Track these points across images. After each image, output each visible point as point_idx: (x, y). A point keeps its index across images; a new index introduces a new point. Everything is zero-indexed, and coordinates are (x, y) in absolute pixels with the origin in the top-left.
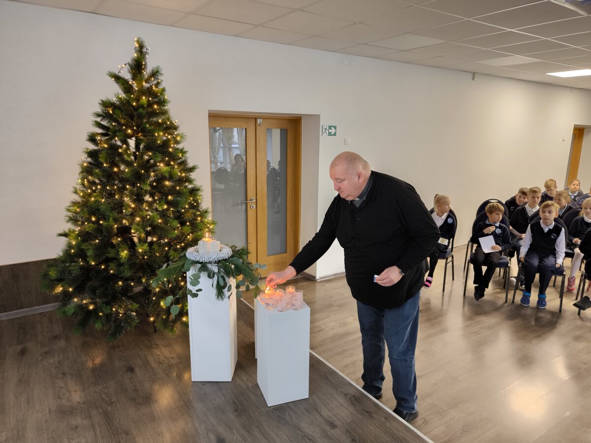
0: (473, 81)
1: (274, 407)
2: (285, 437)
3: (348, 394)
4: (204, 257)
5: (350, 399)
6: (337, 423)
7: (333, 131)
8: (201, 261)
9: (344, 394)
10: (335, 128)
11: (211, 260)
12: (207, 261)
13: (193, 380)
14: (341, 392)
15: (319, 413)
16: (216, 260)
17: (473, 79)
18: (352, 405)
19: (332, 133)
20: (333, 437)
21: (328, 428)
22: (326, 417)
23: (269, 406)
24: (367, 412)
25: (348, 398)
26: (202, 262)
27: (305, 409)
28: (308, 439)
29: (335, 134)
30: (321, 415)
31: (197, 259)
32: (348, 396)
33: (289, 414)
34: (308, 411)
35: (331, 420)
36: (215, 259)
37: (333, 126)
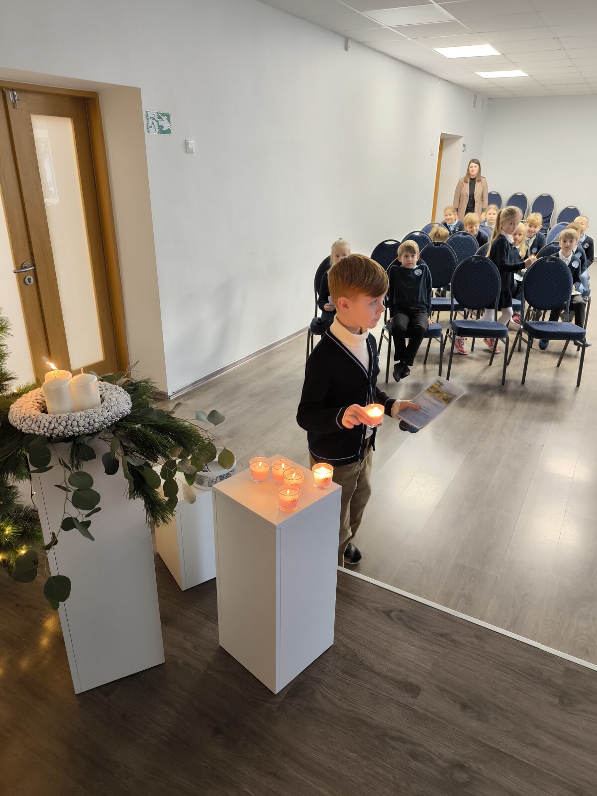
0: (345, 51)
1: (286, 692)
2: (352, 755)
3: (391, 611)
4: (75, 423)
5: (400, 619)
6: (414, 679)
7: (165, 123)
8: (70, 433)
9: (384, 612)
10: (168, 116)
11: (97, 425)
12: (87, 431)
13: (77, 692)
14: (377, 610)
15: (372, 671)
16: (110, 423)
17: (346, 49)
18: (411, 631)
19: (164, 129)
20: (429, 715)
21: (407, 699)
22: (389, 674)
23: (276, 692)
24: (442, 635)
25: (396, 620)
26: (73, 438)
27: (344, 672)
28: (392, 738)
29: (168, 132)
30: (377, 673)
31: (56, 431)
32: (392, 614)
33: (324, 697)
34: (353, 676)
35: (400, 678)
36: (106, 421)
37: (163, 115)
